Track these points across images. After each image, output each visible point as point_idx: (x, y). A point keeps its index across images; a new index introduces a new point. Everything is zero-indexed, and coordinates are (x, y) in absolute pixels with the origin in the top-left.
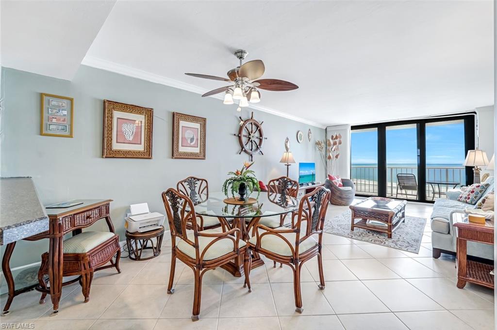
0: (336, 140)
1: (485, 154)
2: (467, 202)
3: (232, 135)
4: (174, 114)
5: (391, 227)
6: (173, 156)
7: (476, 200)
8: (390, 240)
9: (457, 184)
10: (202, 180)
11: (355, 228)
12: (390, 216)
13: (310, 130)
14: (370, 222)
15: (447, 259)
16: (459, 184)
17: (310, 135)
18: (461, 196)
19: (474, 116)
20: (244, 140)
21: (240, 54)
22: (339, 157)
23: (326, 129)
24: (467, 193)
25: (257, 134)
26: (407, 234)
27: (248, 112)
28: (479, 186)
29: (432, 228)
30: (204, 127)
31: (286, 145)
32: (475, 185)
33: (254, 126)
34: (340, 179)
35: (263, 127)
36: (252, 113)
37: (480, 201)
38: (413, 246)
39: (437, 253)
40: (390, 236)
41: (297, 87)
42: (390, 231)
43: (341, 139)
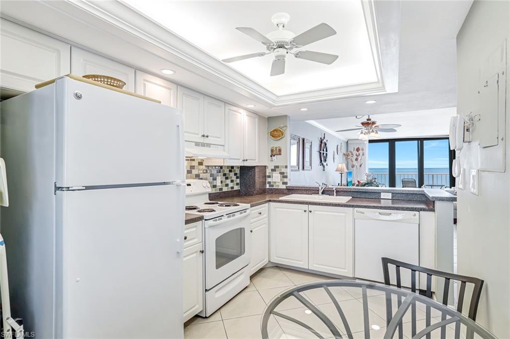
0: (359, 152)
3: (318, 151)
4: (304, 139)
6: (304, 168)
13: (341, 144)
20: (322, 155)
22: (363, 165)
30: (311, 146)
31: (333, 157)
36: (324, 134)
43: (364, 151)
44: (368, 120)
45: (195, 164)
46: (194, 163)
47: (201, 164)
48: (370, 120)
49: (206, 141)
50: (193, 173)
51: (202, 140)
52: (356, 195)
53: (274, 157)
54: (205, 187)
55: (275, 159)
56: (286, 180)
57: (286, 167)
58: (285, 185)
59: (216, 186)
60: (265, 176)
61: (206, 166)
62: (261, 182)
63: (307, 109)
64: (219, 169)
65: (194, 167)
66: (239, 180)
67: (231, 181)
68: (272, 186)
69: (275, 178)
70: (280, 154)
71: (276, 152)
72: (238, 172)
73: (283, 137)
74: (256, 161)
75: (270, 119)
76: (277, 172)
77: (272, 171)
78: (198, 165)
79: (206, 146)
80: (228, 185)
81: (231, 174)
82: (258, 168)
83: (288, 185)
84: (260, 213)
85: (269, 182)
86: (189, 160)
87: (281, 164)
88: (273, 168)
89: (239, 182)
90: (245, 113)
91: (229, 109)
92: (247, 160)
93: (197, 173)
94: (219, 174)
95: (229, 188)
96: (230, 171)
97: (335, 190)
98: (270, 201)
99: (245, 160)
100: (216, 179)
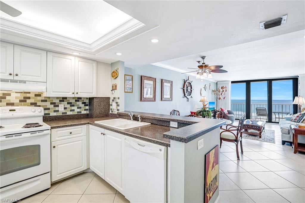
0: (224, 89)
1: (303, 98)
2: (295, 122)
3: (181, 88)
4: (162, 80)
5: (261, 133)
6: (162, 99)
7: (299, 120)
8: (261, 139)
9: (288, 113)
10: (177, 111)
11: (243, 134)
12: (260, 128)
13: (210, 84)
14: (250, 131)
15: (288, 145)
16: (289, 113)
17: (210, 86)
18: (292, 119)
19: (298, 78)
20: (185, 91)
21: (203, 58)
22: (225, 98)
23: (217, 83)
24: (295, 117)
25: (190, 87)
26: (268, 136)
27: (186, 77)
28: (301, 114)
29: (281, 132)
30: (172, 85)
31: (200, 92)
32: (298, 114)
33: (189, 84)
34: (227, 110)
35: (192, 84)
36: (188, 77)
37: (302, 120)
38: (272, 141)
39: (284, 143)
40: (260, 137)
41: (227, 72)
42: (261, 135)
43: (227, 89)
44: (203, 64)
45: (31, 95)
46: (28, 95)
47: (39, 95)
48: (204, 64)
49: (16, 78)
50: (27, 102)
51: (11, 78)
52: (154, 122)
53: (113, 91)
54: (34, 112)
55: (114, 92)
56: (119, 108)
57: (119, 98)
58: (118, 112)
59: (58, 111)
60: (109, 105)
61: (45, 97)
62: (102, 109)
63: (121, 53)
64: (63, 99)
65: (29, 98)
66: (88, 107)
67: (78, 108)
68: (112, 112)
69: (114, 106)
70: (116, 89)
71: (114, 88)
72: (87, 101)
73: (117, 77)
74: (94, 94)
75: (112, 64)
76: (115, 102)
77: (112, 101)
78: (35, 96)
79: (19, 83)
80: (74, 110)
81: (78, 103)
82: (98, 99)
83: (119, 112)
84: (71, 133)
85: (111, 109)
86: (22, 93)
87: (116, 96)
88: (113, 99)
89: (88, 108)
90: (77, 59)
91: (53, 56)
92: (77, 93)
93: (33, 102)
94: (62, 103)
95: (75, 113)
96: (76, 101)
97: (140, 117)
98: (89, 123)
99: (76, 93)
100: (58, 106)
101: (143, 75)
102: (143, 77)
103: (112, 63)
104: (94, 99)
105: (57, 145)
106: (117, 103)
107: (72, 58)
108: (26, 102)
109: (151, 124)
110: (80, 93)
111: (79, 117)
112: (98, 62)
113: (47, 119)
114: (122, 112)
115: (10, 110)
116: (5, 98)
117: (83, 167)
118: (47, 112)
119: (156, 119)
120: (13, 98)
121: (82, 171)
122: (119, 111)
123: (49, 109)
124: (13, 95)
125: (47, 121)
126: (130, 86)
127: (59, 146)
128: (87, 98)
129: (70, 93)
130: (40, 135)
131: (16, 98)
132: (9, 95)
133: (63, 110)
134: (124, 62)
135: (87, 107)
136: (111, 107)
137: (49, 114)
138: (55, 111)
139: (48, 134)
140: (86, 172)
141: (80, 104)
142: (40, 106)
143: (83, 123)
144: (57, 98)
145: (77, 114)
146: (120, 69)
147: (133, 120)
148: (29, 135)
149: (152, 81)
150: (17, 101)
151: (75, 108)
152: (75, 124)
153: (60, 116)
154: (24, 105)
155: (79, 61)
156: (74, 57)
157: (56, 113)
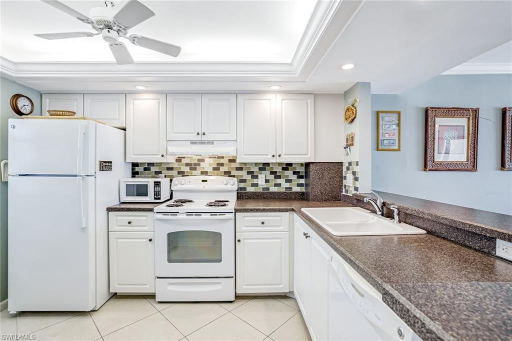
6: (503, 166)
45: (225, 161)
46: (222, 161)
47: (232, 161)
49: (204, 138)
50: (221, 170)
51: (199, 138)
52: (437, 228)
53: (348, 149)
54: (226, 184)
55: (349, 152)
56: (357, 184)
57: (357, 164)
58: (355, 192)
59: (257, 185)
60: (342, 178)
61: (241, 163)
62: (326, 184)
63: (352, 63)
64: (264, 166)
65: (222, 165)
66: (304, 179)
67: (287, 181)
68: (347, 191)
69: (349, 181)
70: (352, 144)
71: (350, 143)
72: (302, 170)
73: (355, 118)
74: (309, 156)
75: (346, 94)
76: (350, 172)
77: (347, 170)
78: (229, 162)
79: (207, 144)
80: (279, 185)
81: (286, 173)
82: (317, 165)
83: (358, 193)
84: (263, 223)
85: (345, 186)
86: (215, 158)
87: (354, 160)
88: (348, 166)
89: (304, 183)
90: (279, 97)
91: (244, 99)
92: (280, 156)
93: (227, 170)
94: (263, 172)
95: (282, 189)
96: (284, 169)
97: (396, 210)
98: (293, 210)
99: (278, 156)
100: (257, 177)
101: (430, 105)
102: (430, 112)
103: (345, 92)
104: (311, 165)
105: (244, 239)
106: (354, 173)
107: (271, 96)
108: (219, 170)
109: (429, 232)
110: (285, 155)
111: (287, 197)
112: (316, 95)
113: (242, 196)
114: (362, 195)
115: (203, 181)
116: (199, 165)
117: (282, 286)
118: (242, 185)
119: (442, 221)
120: (207, 165)
121: (284, 293)
122: (357, 191)
123: (245, 181)
124: (208, 161)
125: (243, 199)
126: (394, 135)
127: (246, 241)
128: (302, 165)
129: (269, 156)
130: (220, 219)
131: (210, 164)
132: (203, 161)
133: (264, 183)
134: (369, 84)
135: (302, 181)
136: (345, 182)
137: (245, 189)
138: (253, 185)
139: (230, 219)
140: (290, 298)
141: (289, 174)
142: (234, 176)
143: (283, 208)
144: (256, 164)
145: (284, 192)
146: (358, 100)
147: (382, 215)
148: (208, 216)
149: (463, 116)
150: (210, 169)
151: (281, 181)
152: (270, 209)
153: (259, 192)
154: (218, 175)
155: (282, 100)
156: (274, 95)
157: (254, 188)
